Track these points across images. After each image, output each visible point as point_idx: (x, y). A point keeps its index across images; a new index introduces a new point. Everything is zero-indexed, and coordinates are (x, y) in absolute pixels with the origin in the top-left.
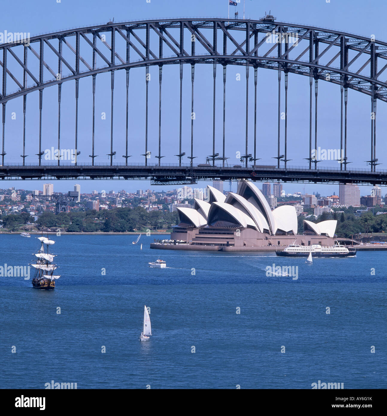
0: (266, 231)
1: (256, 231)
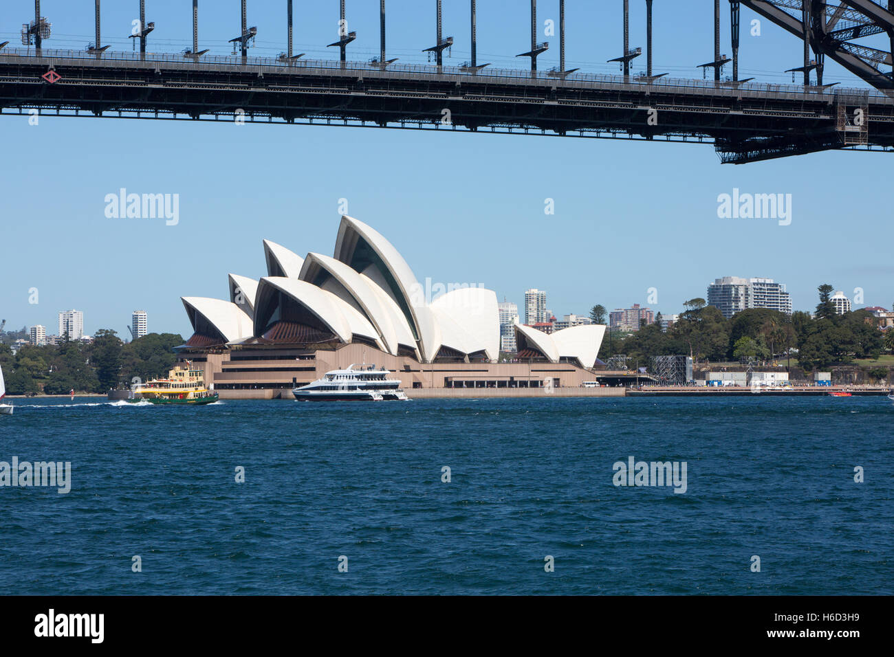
0: (404, 350)
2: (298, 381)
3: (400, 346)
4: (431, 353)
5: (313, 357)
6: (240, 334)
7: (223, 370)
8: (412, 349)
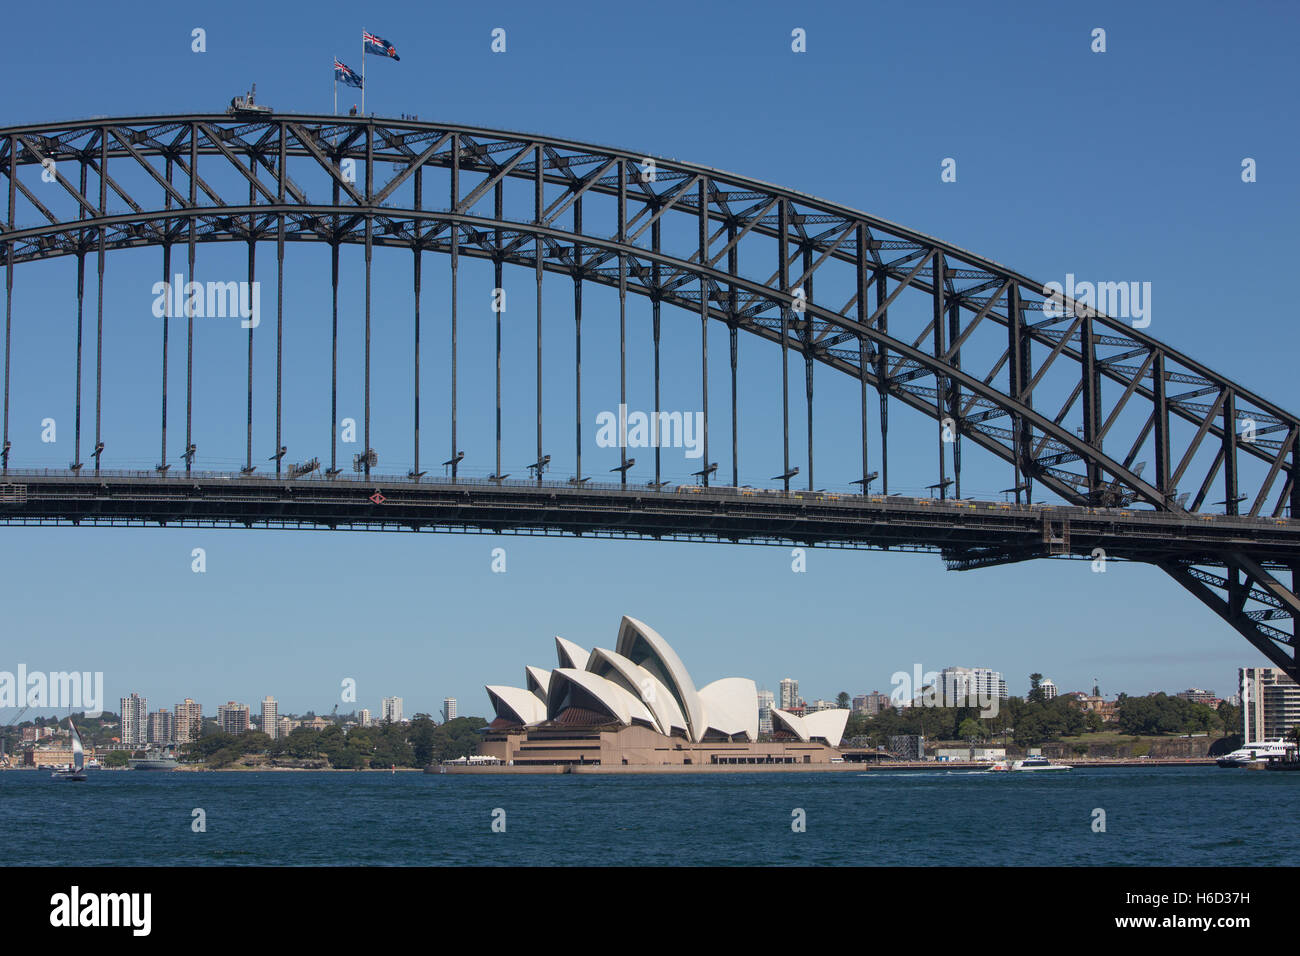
0: (677, 732)
1: (654, 733)
2: (585, 758)
3: (673, 728)
4: (700, 734)
5: (598, 738)
6: (536, 717)
7: (521, 749)
8: (683, 731)
